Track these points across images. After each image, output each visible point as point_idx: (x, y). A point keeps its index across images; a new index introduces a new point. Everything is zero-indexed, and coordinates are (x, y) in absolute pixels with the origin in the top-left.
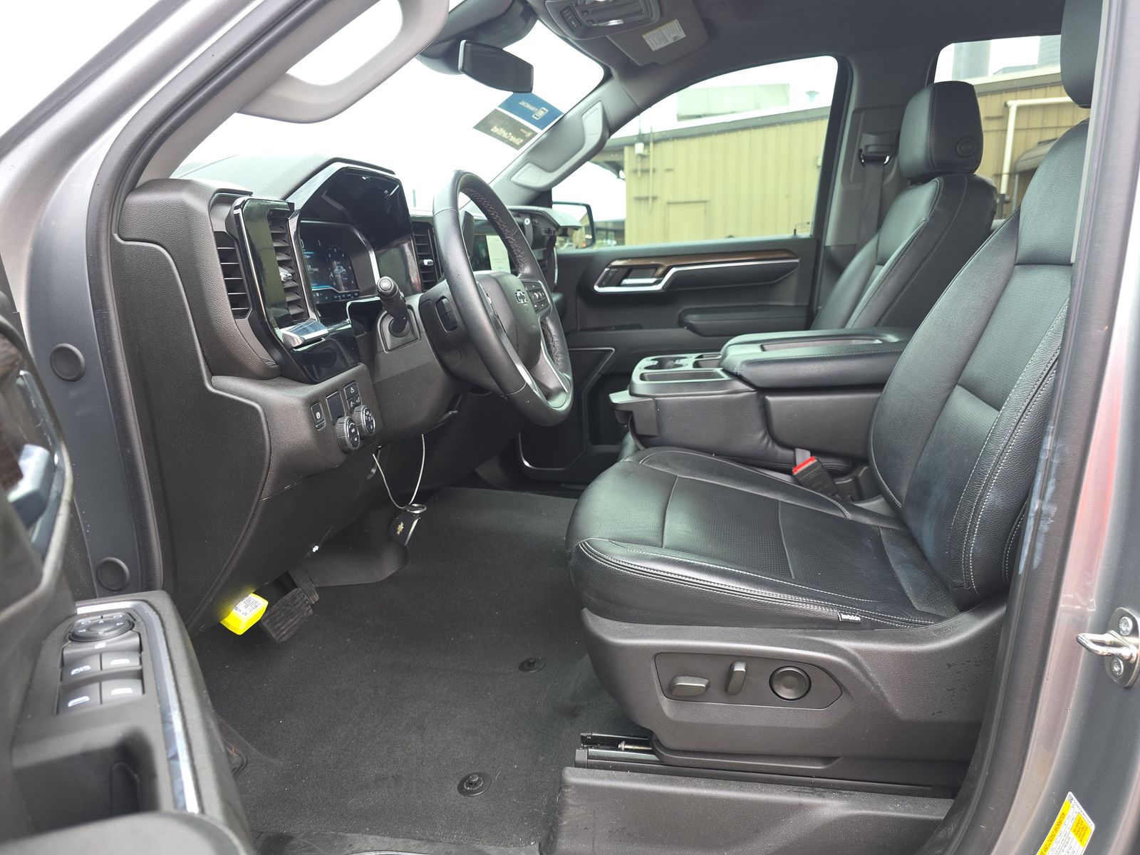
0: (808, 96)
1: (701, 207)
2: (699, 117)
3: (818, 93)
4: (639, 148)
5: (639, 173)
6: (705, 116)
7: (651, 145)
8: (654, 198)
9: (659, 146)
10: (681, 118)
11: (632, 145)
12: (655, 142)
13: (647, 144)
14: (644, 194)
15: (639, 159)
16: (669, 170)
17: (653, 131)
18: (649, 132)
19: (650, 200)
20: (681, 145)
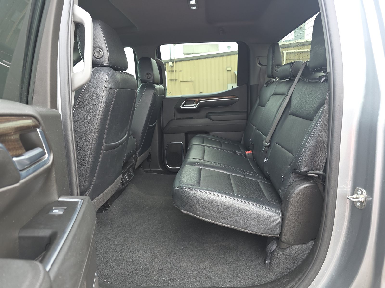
0: (228, 48)
1: (191, 83)
2: (191, 54)
3: (231, 47)
4: (171, 64)
5: (171, 71)
6: (192, 54)
7: (174, 62)
8: (176, 80)
9: (177, 63)
10: (185, 54)
11: (168, 63)
12: (176, 62)
13: (173, 63)
14: (173, 79)
15: (171, 67)
16: (181, 71)
17: (175, 58)
18: (174, 58)
19: (175, 80)
20: (184, 63)
